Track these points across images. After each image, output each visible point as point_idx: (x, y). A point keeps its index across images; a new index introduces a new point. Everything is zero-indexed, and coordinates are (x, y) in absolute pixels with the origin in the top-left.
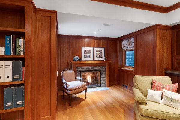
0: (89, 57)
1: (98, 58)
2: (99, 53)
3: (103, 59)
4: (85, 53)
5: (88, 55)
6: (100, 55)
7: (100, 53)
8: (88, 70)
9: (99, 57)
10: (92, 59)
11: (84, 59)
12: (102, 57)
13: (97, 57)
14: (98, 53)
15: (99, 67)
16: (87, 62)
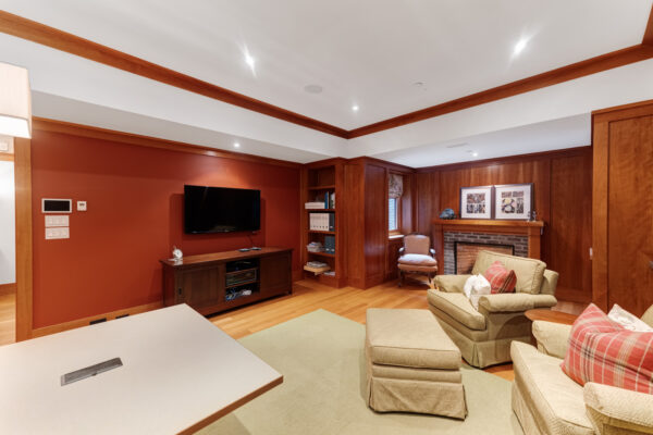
0: (481, 210)
1: (507, 212)
2: (513, 201)
3: (525, 215)
4: (468, 202)
5: (476, 205)
6: (514, 205)
7: (515, 199)
8: (485, 241)
9: (512, 212)
10: (487, 215)
11: (465, 214)
12: (521, 210)
13: (503, 209)
14: (508, 200)
15: (506, 238)
16: (476, 223)
